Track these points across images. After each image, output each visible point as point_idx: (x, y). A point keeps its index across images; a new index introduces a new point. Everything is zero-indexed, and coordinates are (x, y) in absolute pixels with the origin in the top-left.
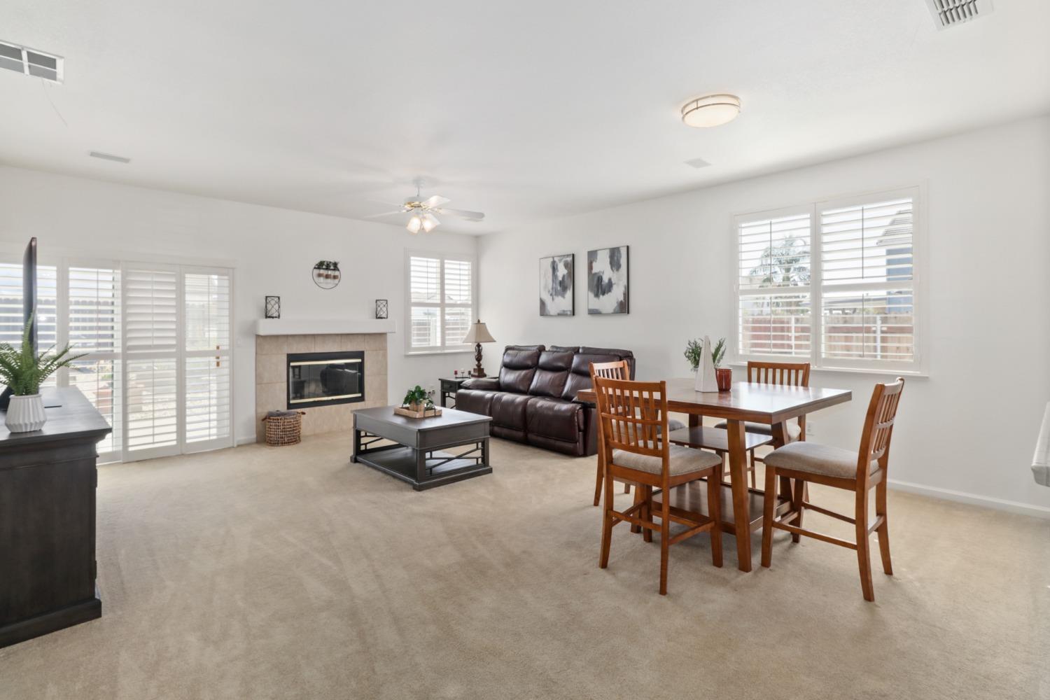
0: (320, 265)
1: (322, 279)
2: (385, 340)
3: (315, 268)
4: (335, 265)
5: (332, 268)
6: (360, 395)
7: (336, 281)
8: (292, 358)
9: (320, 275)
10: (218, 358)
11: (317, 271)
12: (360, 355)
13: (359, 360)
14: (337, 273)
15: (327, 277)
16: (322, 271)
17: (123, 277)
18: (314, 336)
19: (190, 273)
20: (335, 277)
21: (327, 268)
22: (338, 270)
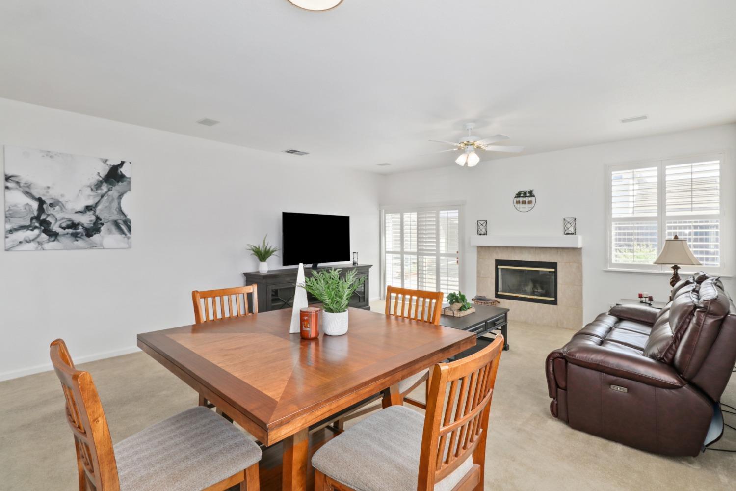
0: (519, 195)
1: (521, 205)
2: (580, 254)
3: (515, 197)
4: (531, 192)
5: (528, 195)
6: (553, 299)
7: (530, 206)
8: (498, 262)
9: (518, 202)
10: (457, 258)
11: (516, 200)
12: (554, 265)
13: (553, 270)
14: (531, 199)
15: (524, 202)
16: (521, 199)
17: (418, 218)
18: (513, 248)
19: (442, 210)
20: (530, 202)
21: (525, 196)
22: (534, 196)
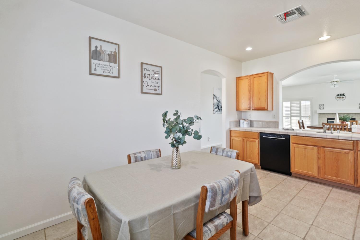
0: (338, 95)
5: (342, 95)
7: (343, 99)
8: (328, 119)
9: (337, 98)
10: (309, 118)
11: (337, 97)
14: (344, 97)
15: (340, 98)
17: (291, 104)
19: (302, 101)
21: (341, 96)
